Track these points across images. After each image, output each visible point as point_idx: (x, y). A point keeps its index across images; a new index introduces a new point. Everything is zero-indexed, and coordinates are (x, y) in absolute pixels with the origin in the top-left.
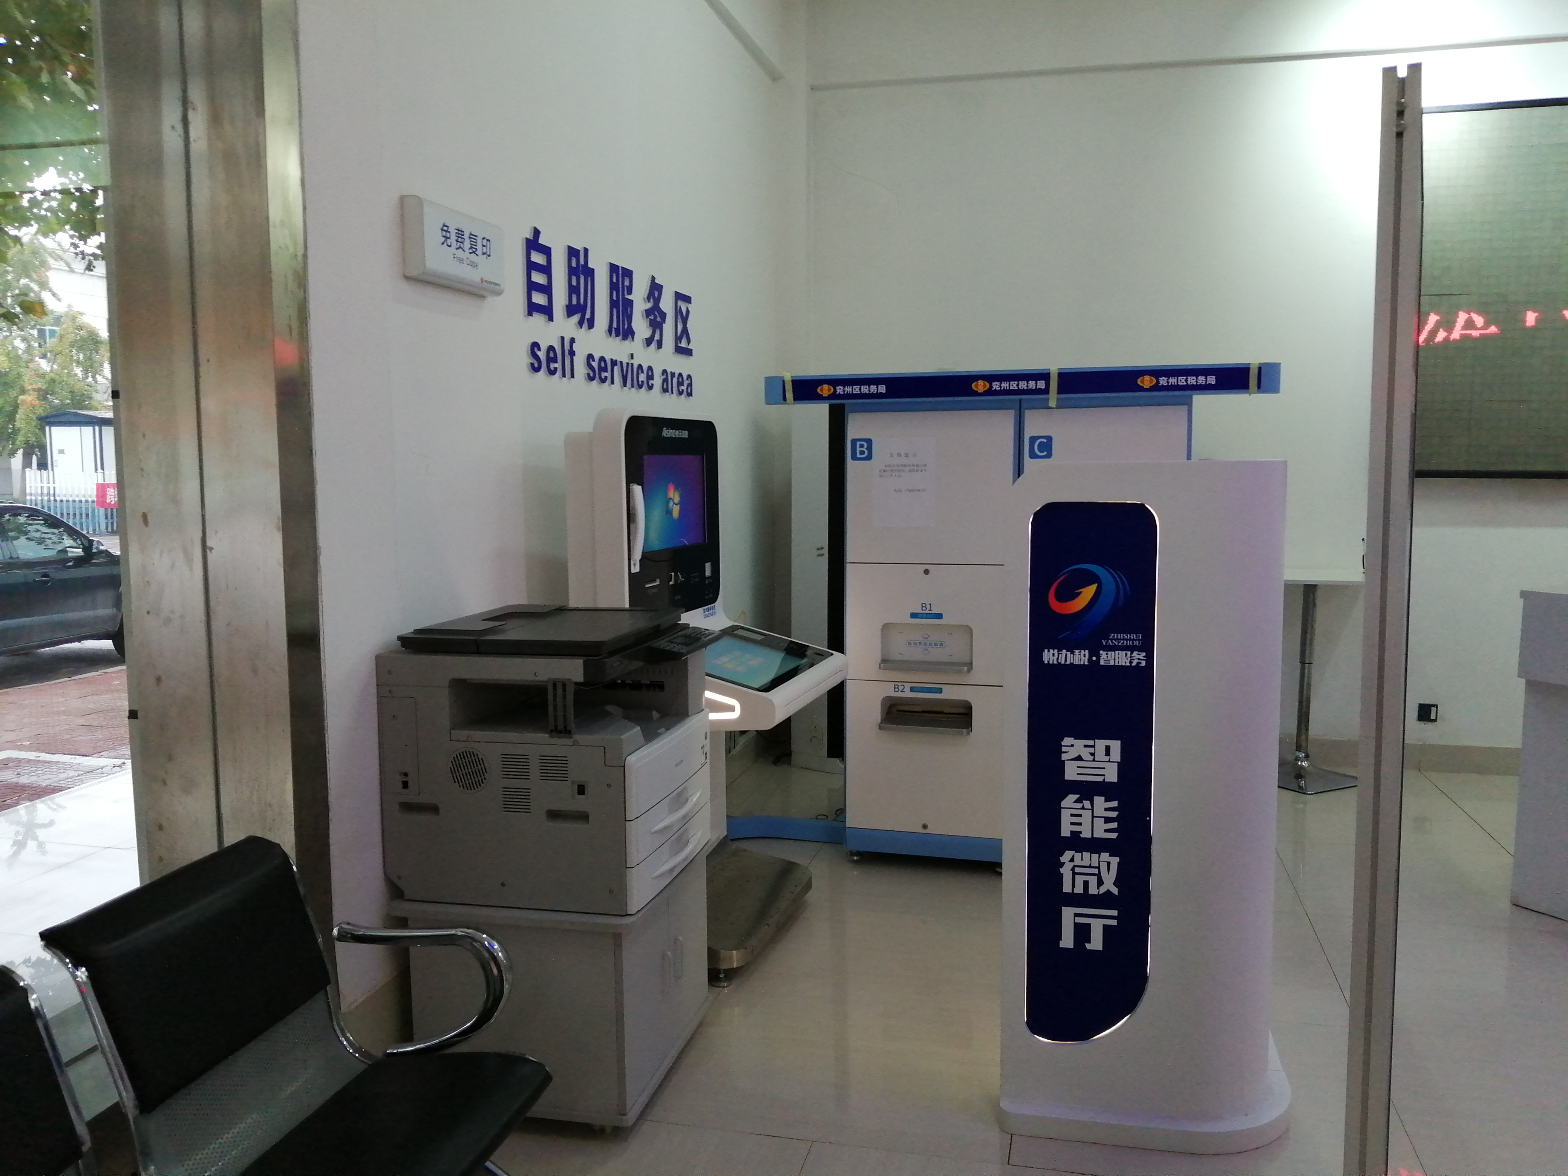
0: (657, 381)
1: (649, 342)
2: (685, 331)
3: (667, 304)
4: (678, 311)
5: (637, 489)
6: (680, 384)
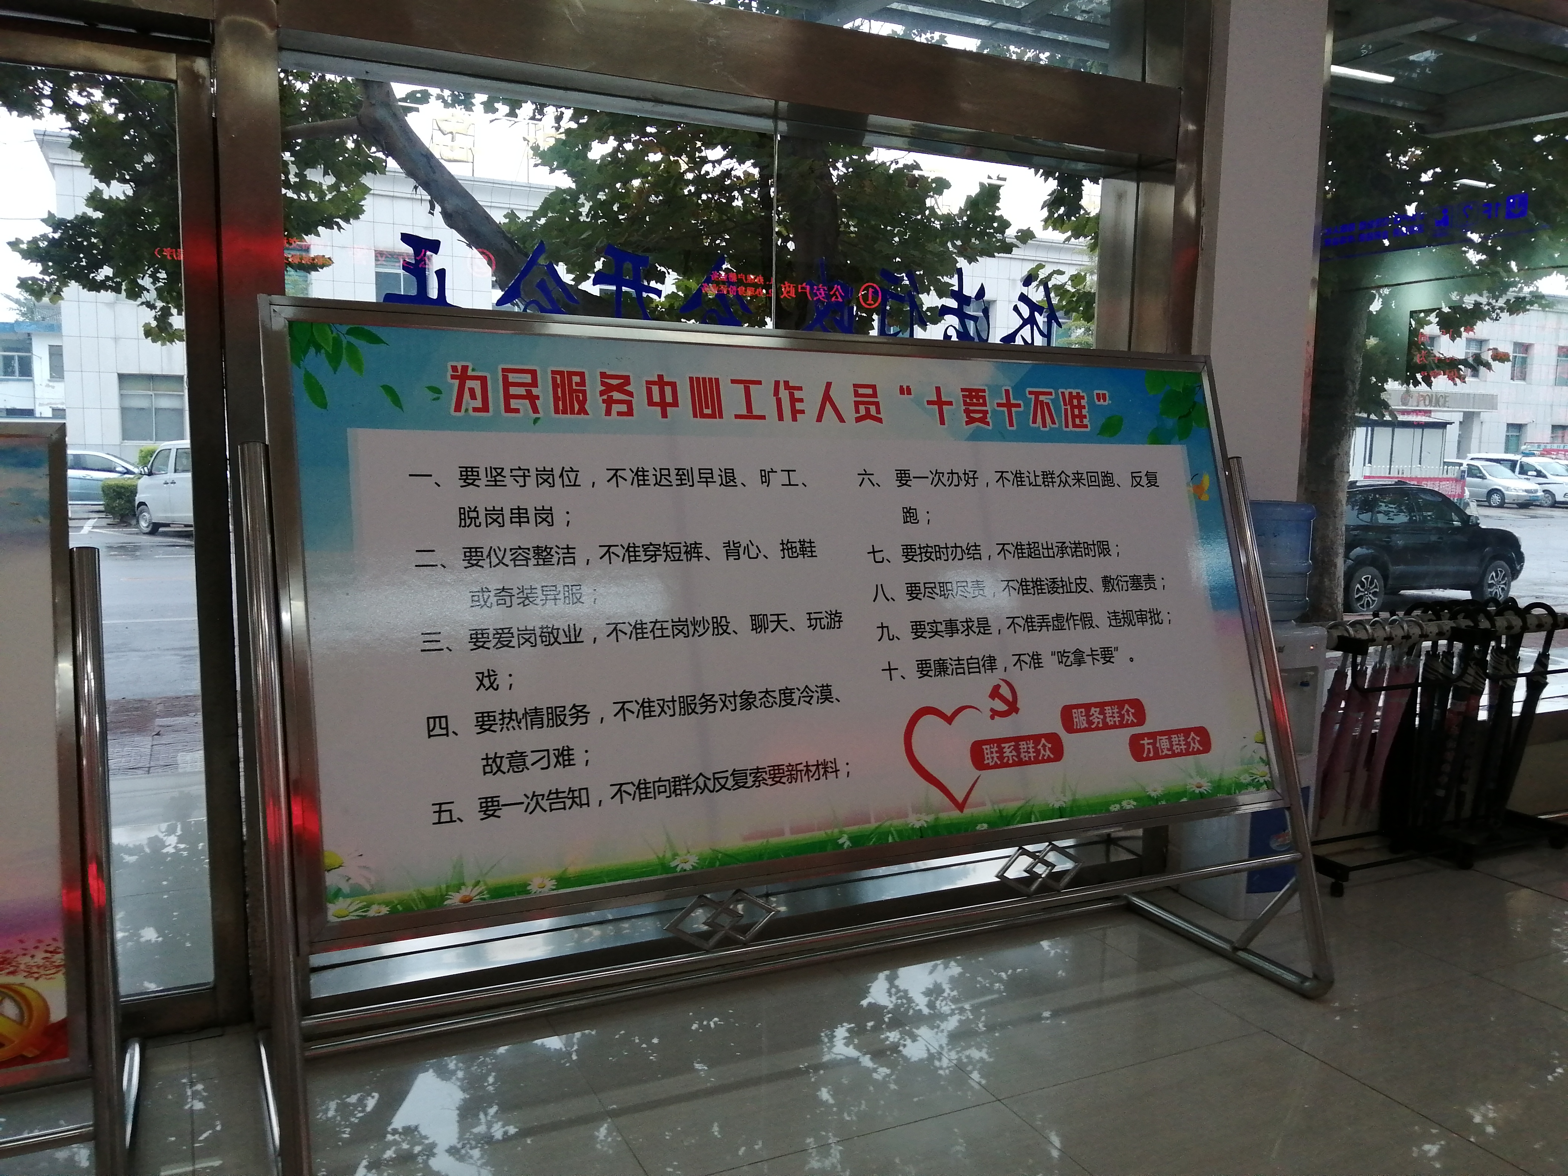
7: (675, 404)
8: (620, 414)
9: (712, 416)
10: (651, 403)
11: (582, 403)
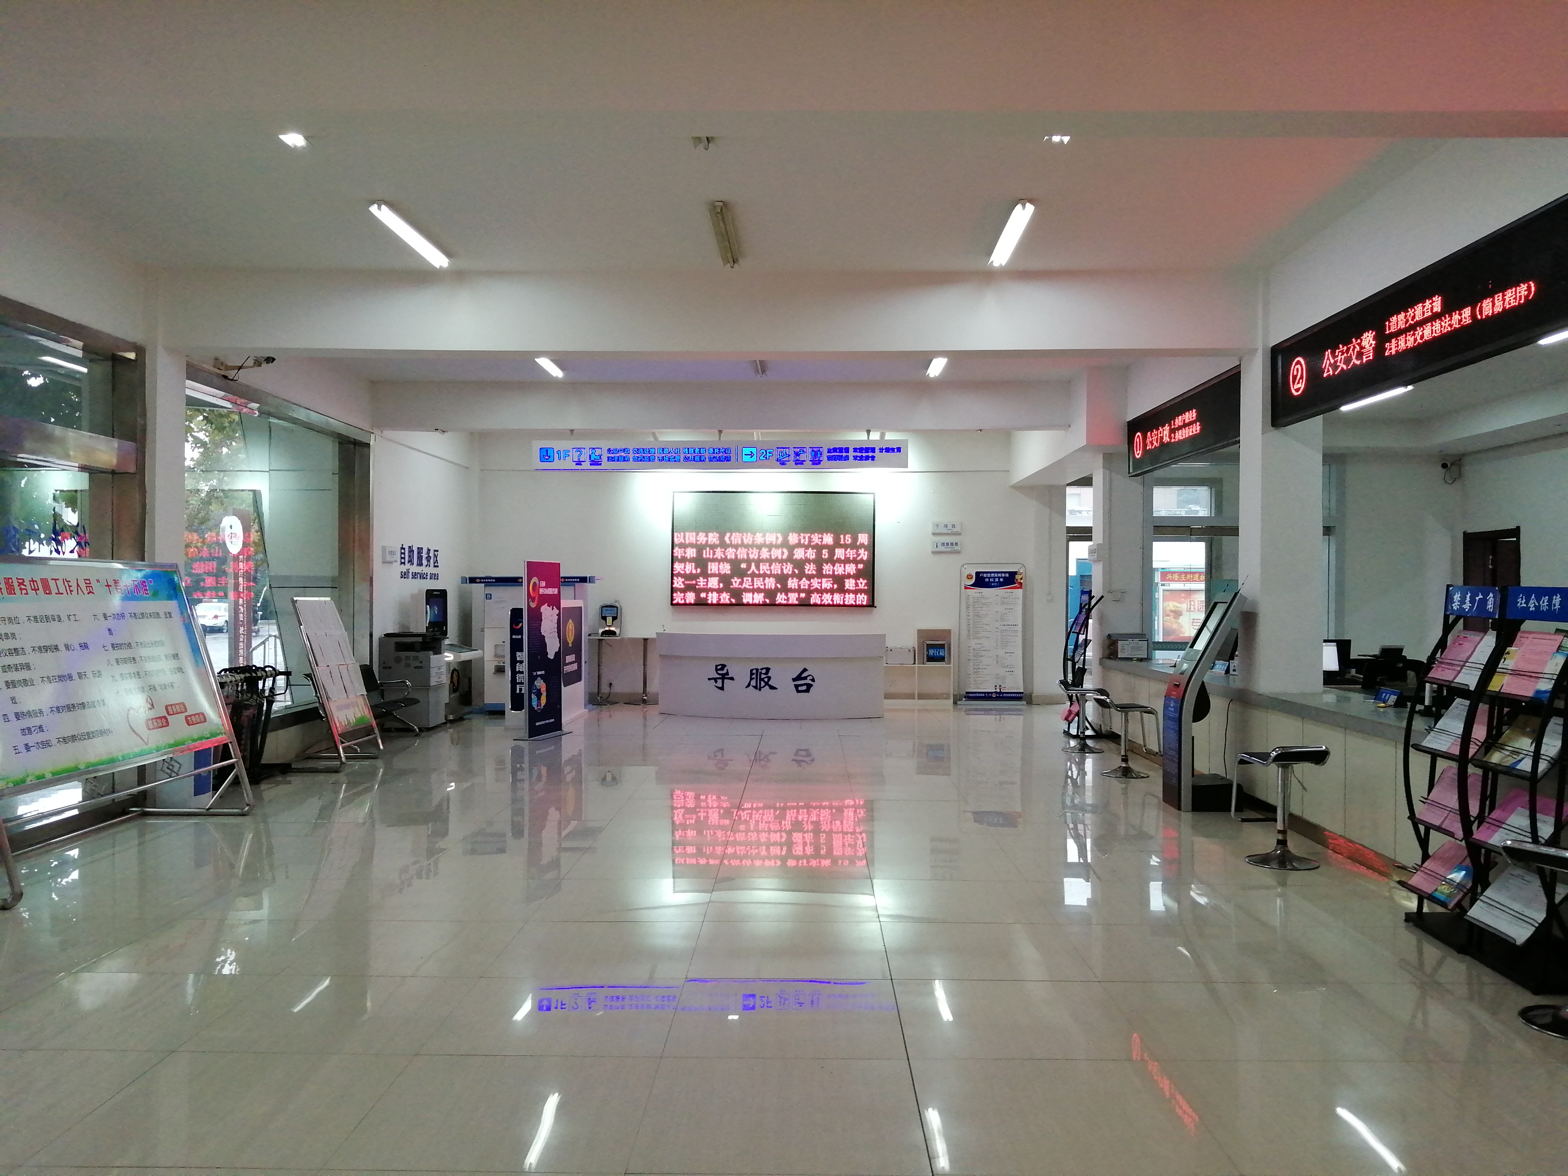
0: (429, 577)
1: (427, 566)
2: (437, 560)
3: (431, 554)
4: (435, 555)
5: (428, 606)
6: (435, 576)
7: (38, 589)
8: (25, 594)
9: (49, 594)
10: (32, 590)
11: (14, 590)
